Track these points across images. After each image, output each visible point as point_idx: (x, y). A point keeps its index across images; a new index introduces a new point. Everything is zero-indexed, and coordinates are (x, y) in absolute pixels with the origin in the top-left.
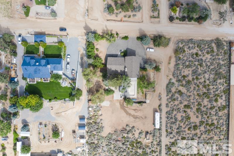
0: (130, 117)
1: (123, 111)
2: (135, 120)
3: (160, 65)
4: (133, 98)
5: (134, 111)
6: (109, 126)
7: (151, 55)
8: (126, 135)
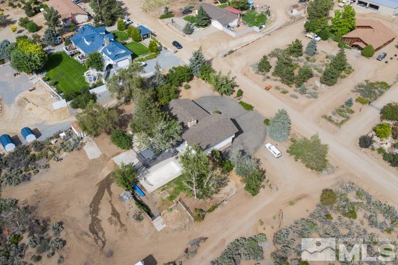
0: (87, 215)
1: (97, 191)
2: (87, 234)
3: (267, 187)
4: (143, 188)
5: (110, 216)
6: (38, 189)
7: (266, 159)
8: (26, 239)
